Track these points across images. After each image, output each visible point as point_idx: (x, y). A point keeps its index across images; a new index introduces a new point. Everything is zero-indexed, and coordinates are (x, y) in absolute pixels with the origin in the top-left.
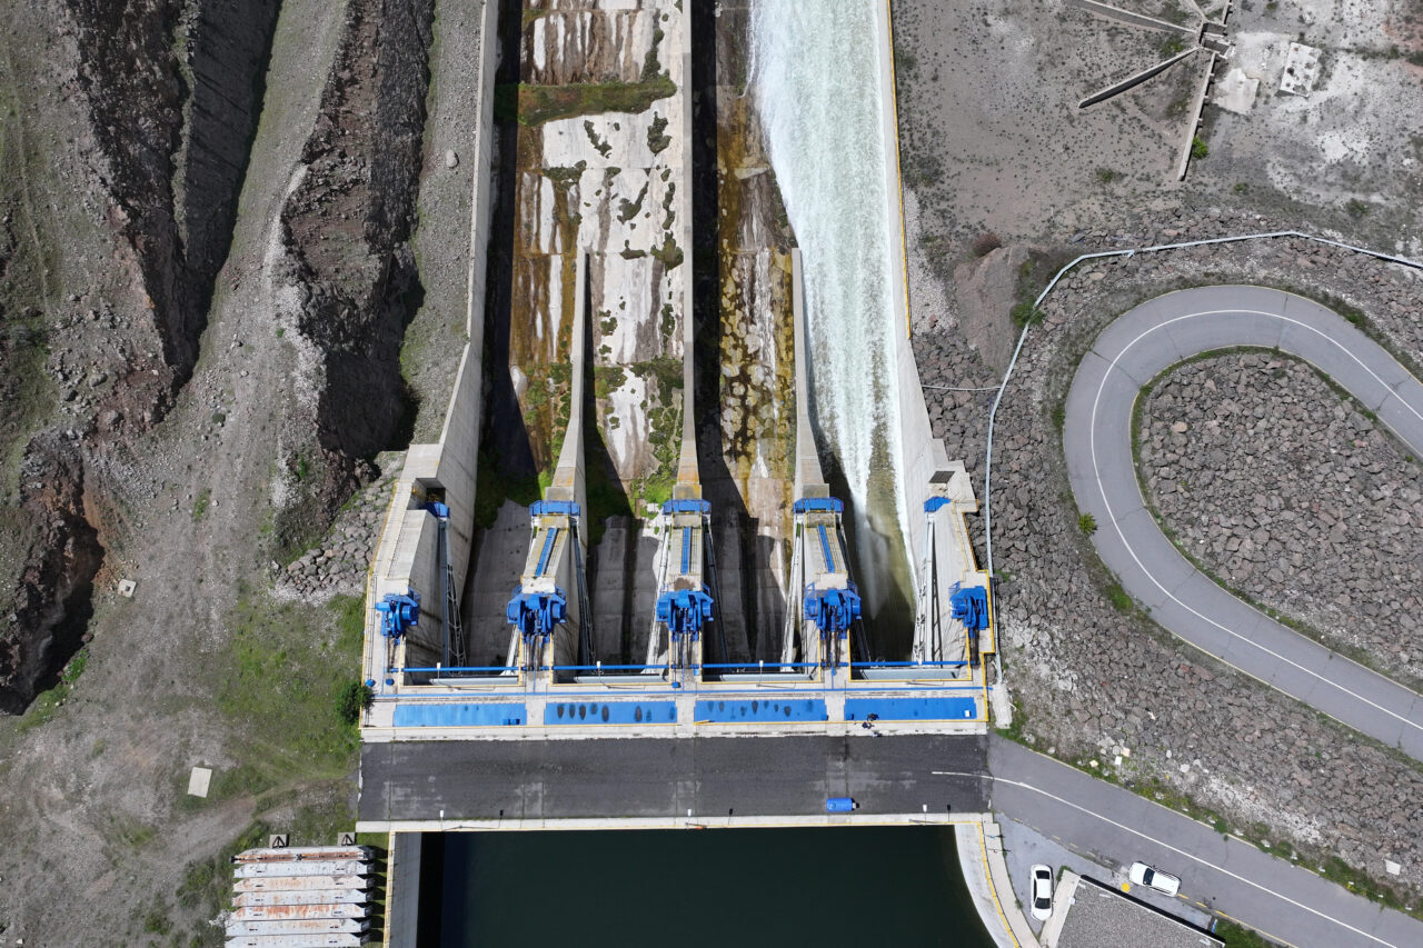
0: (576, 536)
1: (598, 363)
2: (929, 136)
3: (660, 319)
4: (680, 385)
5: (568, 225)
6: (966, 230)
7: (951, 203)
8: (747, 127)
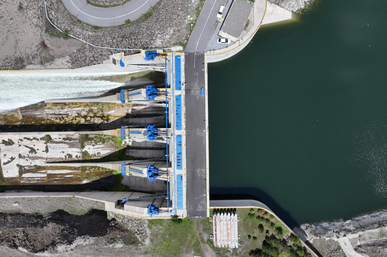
0: (131, 163)
1: (81, 159)
2: (7, 61)
3: (67, 141)
4: (87, 135)
5: (38, 169)
6: (39, 51)
7: (30, 55)
8: (5, 116)
